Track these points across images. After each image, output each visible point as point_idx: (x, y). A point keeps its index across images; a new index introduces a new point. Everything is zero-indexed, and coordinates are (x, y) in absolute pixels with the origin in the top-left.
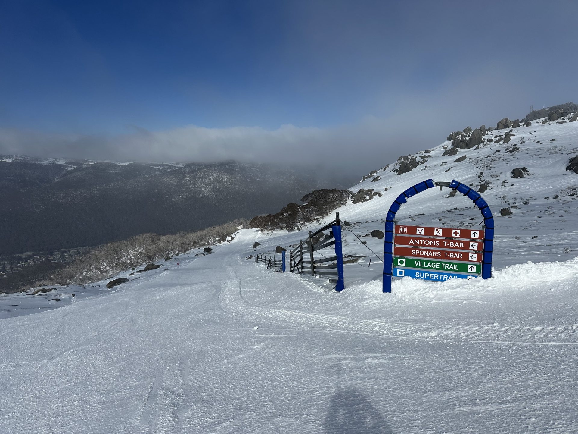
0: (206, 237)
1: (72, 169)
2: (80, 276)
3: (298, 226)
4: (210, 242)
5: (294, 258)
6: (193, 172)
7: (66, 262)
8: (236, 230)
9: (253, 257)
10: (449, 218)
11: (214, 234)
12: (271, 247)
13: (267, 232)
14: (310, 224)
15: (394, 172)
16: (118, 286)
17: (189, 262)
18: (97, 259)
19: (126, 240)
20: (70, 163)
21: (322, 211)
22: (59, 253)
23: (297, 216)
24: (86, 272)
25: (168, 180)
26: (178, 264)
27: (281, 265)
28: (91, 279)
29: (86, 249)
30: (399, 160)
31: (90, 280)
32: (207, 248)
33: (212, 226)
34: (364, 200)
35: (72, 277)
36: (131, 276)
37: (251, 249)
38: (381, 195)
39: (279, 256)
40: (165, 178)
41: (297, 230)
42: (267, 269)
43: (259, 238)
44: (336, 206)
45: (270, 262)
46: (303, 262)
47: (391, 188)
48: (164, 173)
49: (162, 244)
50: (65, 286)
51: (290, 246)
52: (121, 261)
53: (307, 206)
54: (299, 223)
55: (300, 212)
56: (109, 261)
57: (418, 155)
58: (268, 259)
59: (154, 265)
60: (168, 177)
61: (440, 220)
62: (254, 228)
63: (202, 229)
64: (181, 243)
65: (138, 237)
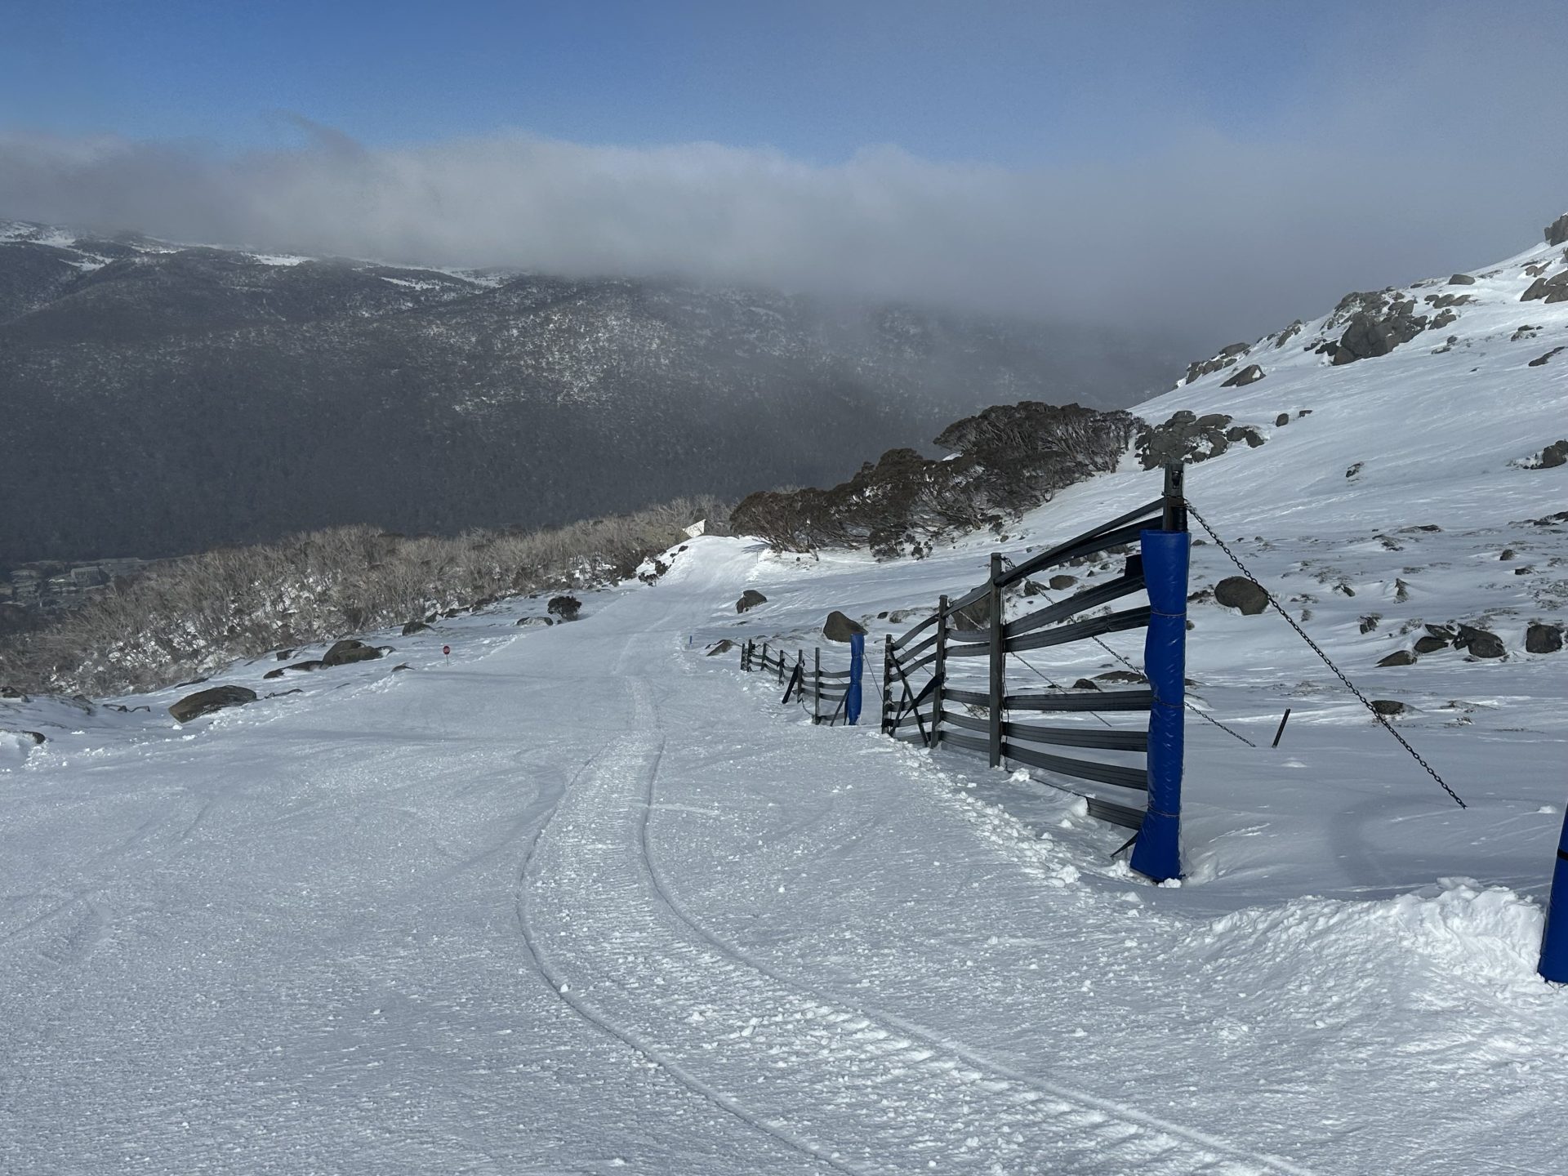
0: (564, 556)
1: (97, 267)
2: (96, 663)
3: (918, 538)
4: (577, 575)
5: (902, 667)
6: (535, 310)
7: (54, 610)
8: (679, 538)
9: (734, 648)
10: (1544, 551)
11: (596, 549)
12: (808, 612)
13: (796, 555)
14: (966, 534)
15: (1317, 352)
16: (213, 715)
17: (489, 645)
18: (165, 605)
19: (273, 545)
20: (88, 246)
21: (1015, 488)
22: (34, 573)
23: (915, 503)
24: (121, 650)
25: (441, 335)
26: (447, 650)
27: (843, 692)
28: (136, 678)
29: (130, 567)
30: (1344, 305)
31: (131, 683)
32: (562, 598)
33: (592, 515)
34: (1189, 456)
35: (67, 665)
36: (271, 680)
37: (729, 614)
38: (1261, 442)
39: (838, 654)
40: (430, 323)
41: (913, 554)
42: (785, 701)
43: (763, 575)
44: (1071, 471)
45: (798, 673)
46: (946, 694)
47: (1302, 414)
48: (426, 306)
49: (401, 570)
50: (19, 700)
51: (883, 615)
52: (251, 620)
53: (959, 466)
54: (920, 530)
55: (927, 485)
56: (205, 618)
57: (1421, 294)
58: (790, 663)
59: (359, 644)
60: (443, 324)
61: (1506, 555)
62: (747, 537)
63: (552, 526)
64: (472, 573)
65: (317, 537)
